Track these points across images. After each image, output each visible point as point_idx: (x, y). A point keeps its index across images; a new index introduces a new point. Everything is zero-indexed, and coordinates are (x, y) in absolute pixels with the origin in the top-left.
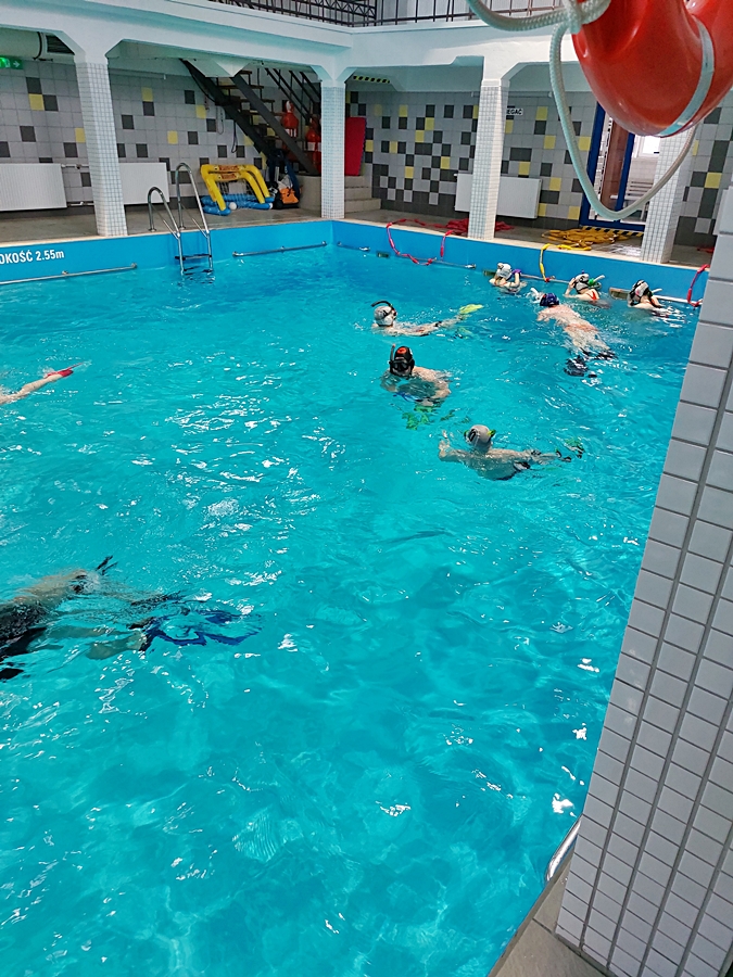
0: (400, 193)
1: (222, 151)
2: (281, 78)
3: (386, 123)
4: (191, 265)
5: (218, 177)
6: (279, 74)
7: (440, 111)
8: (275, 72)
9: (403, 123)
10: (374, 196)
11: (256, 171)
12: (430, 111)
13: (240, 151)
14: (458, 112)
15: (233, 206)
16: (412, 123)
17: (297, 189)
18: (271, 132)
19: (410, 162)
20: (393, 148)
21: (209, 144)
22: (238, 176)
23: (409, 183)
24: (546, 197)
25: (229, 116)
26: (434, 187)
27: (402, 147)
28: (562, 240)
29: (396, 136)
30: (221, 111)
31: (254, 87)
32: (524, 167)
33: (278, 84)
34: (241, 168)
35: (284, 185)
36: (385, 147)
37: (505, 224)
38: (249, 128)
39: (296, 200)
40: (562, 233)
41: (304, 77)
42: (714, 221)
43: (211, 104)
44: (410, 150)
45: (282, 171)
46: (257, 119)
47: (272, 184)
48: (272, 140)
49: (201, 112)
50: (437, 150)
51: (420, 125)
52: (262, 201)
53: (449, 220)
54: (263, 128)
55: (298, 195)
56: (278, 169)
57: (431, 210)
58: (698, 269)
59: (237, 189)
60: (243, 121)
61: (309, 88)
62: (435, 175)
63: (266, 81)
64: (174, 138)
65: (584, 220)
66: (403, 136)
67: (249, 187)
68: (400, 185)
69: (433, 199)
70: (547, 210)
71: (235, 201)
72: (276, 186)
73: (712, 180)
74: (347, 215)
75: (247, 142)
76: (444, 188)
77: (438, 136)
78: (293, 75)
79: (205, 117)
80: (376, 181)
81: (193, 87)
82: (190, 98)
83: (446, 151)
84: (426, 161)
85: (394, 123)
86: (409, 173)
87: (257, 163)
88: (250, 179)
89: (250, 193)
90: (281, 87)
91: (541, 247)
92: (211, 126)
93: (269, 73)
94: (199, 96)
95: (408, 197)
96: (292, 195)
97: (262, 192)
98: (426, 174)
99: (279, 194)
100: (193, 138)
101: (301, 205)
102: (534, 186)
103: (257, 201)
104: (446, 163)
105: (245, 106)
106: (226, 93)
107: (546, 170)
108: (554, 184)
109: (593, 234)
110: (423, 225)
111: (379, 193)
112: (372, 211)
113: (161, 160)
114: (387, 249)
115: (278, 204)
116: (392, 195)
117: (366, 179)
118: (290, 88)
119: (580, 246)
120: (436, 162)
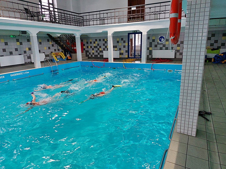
0: (92, 55)
1: (55, 50)
2: (67, 36)
3: (87, 43)
4: (54, 72)
5: (55, 55)
6: (66, 35)
7: (98, 40)
8: (65, 35)
9: (91, 43)
10: (86, 56)
11: (62, 54)
12: (96, 40)
13: (59, 50)
14: (102, 40)
15: (58, 60)
16: (93, 43)
17: (71, 56)
18: (64, 46)
19: (93, 49)
20: (89, 47)
21: (52, 49)
22: (59, 55)
23: (93, 53)
24: (121, 54)
25: (56, 44)
26: (99, 54)
27: (91, 47)
28: (126, 61)
29: (89, 45)
30: (54, 43)
31: (62, 38)
32: (116, 49)
33: (66, 37)
34: (59, 53)
35: (68, 56)
36: (88, 47)
37: (115, 59)
38: (60, 46)
39: (71, 58)
40: (125, 60)
41: (71, 35)
42: (152, 56)
43: (53, 41)
44: (93, 47)
45: (68, 53)
46: (61, 44)
47: (65, 55)
48: (65, 47)
49: (51, 43)
50: (98, 47)
51: (94, 43)
52: (64, 59)
53: (103, 60)
54: (63, 45)
55: (71, 57)
56: (67, 53)
57: (99, 58)
58: (152, 64)
59: (59, 57)
60: (59, 44)
61: (72, 37)
62: (99, 51)
63: (64, 37)
64: (45, 48)
65: (128, 57)
66: (91, 45)
67: (61, 56)
68: (92, 54)
69: (99, 56)
70: (121, 56)
71: (59, 59)
72: (67, 56)
73: (150, 49)
74: (82, 60)
75: (60, 48)
76: (101, 54)
77: (98, 45)
78: (69, 35)
79: (51, 44)
80: (86, 54)
81: (49, 38)
82: (48, 41)
83: (100, 47)
84: (97, 49)
85: (89, 43)
86: (93, 51)
87: (62, 52)
88: (61, 55)
89: (61, 58)
90: (67, 38)
91: (123, 63)
92: (53, 45)
93: (64, 35)
94: (50, 40)
95: (93, 56)
96: (70, 57)
97: (64, 57)
98: (97, 52)
99: (67, 57)
100: (49, 48)
101: (72, 59)
102: (118, 52)
103: (63, 59)
104: (100, 49)
105: (59, 41)
106: (55, 39)
107: (120, 49)
108: (122, 52)
109: (131, 60)
110: (98, 61)
111: (87, 56)
112: (87, 59)
113: (43, 53)
114: (92, 66)
115: (67, 59)
116: (90, 56)
117: (84, 53)
118: (68, 38)
119: (130, 62)
120: (98, 49)
